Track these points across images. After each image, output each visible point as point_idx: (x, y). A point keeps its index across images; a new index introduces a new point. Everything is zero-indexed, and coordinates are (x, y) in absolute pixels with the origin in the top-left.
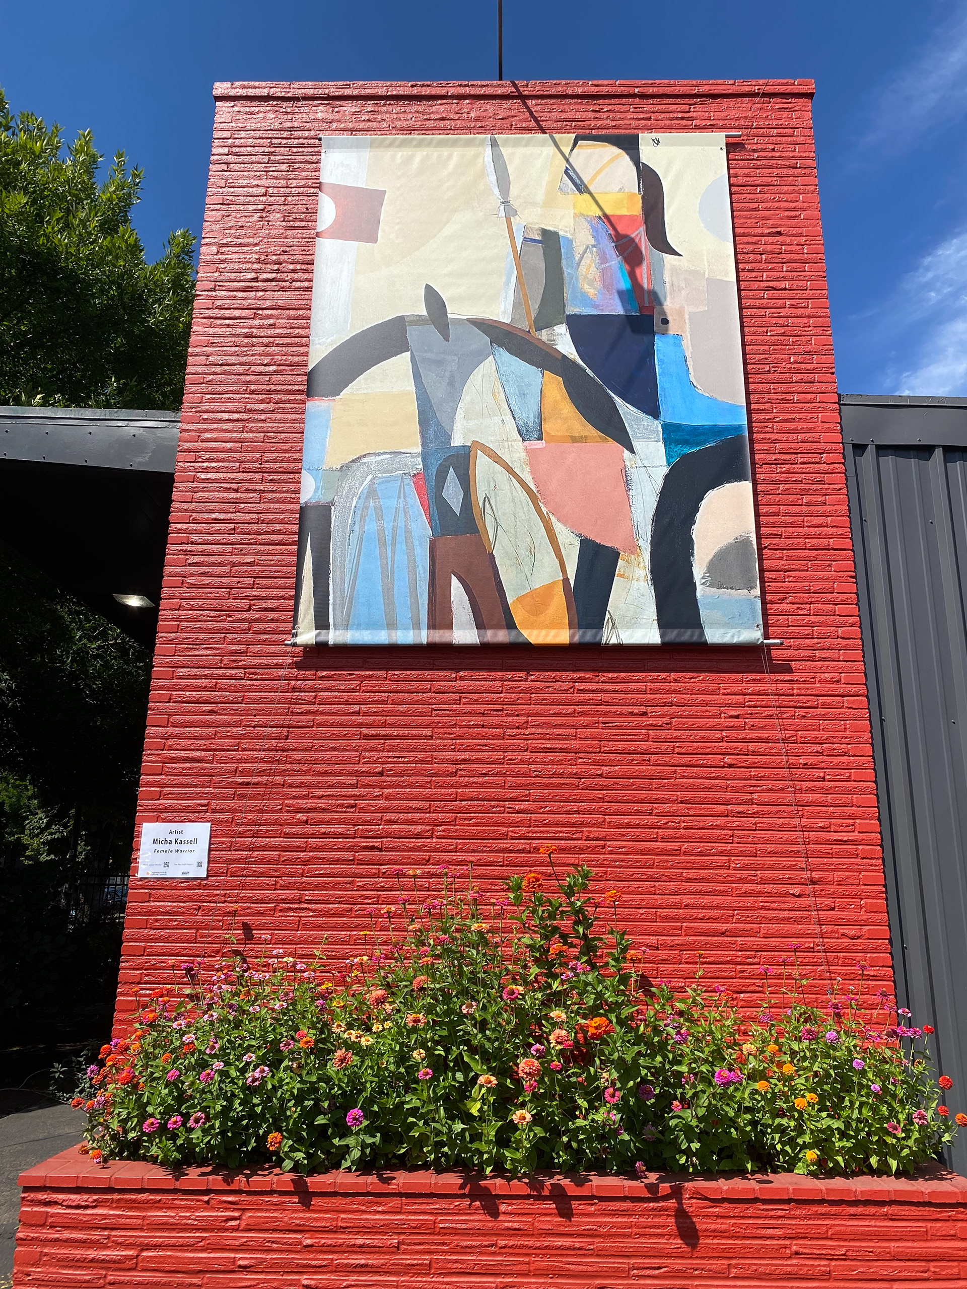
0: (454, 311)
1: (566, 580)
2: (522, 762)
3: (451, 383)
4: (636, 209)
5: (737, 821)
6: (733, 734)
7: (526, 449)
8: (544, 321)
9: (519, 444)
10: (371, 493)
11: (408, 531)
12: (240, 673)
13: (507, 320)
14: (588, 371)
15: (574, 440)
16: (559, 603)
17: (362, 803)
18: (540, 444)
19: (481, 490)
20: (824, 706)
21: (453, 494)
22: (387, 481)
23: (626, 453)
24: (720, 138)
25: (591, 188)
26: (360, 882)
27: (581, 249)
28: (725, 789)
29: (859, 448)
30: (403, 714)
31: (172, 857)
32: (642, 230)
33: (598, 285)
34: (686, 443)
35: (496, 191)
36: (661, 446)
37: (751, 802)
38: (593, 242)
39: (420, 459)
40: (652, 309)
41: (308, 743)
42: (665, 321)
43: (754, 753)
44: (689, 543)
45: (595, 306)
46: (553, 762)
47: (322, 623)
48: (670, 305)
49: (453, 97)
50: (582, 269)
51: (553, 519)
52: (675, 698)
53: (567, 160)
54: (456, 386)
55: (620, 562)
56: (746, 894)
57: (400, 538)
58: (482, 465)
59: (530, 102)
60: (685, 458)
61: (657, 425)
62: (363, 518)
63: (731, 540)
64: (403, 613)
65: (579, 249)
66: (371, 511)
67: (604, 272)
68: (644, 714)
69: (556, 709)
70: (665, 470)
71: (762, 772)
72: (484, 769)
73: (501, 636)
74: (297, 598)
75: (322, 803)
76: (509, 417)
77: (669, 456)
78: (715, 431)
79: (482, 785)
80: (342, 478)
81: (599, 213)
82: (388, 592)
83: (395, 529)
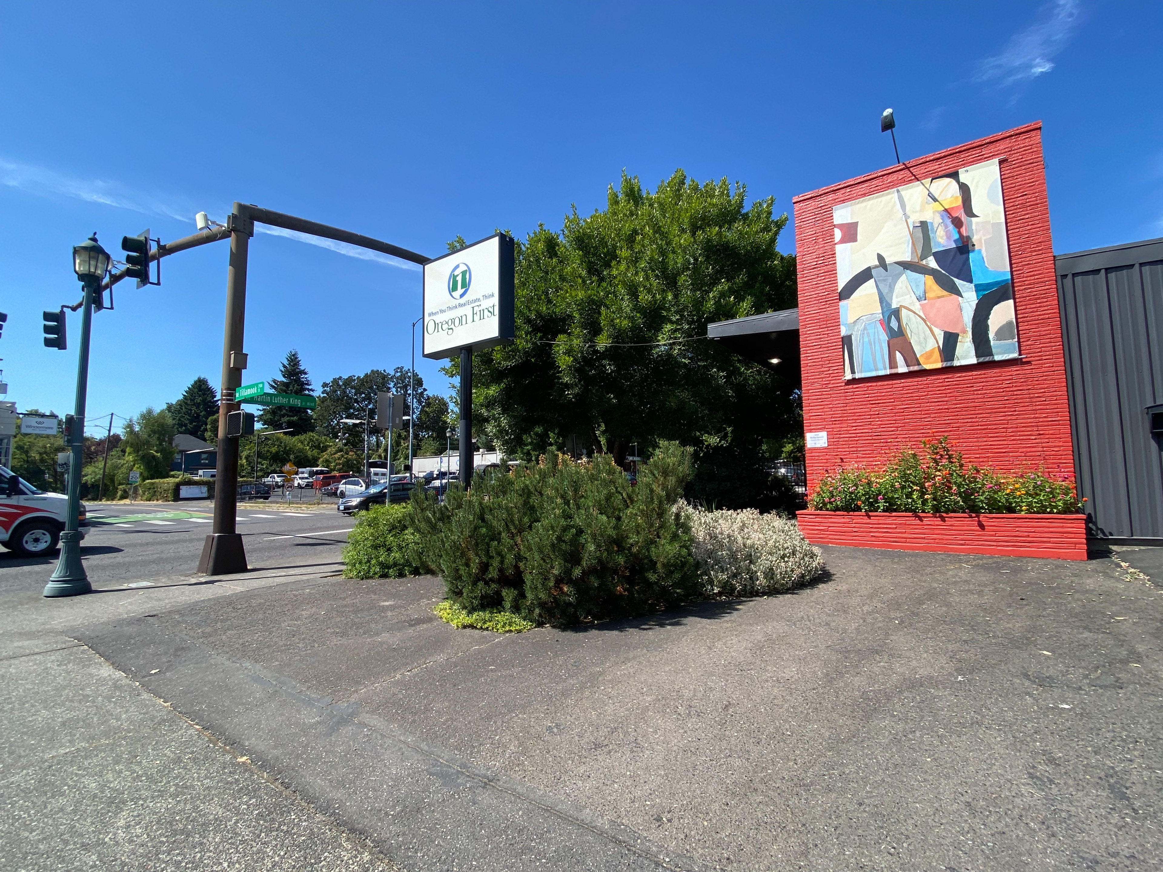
0: (889, 260)
1: (939, 347)
2: (927, 406)
3: (890, 286)
4: (960, 202)
5: (1009, 418)
6: (1008, 389)
7: (920, 305)
8: (924, 257)
9: (918, 303)
10: (865, 329)
11: (879, 339)
12: (829, 389)
13: (909, 260)
14: (943, 271)
15: (939, 297)
16: (937, 354)
17: (873, 423)
18: (926, 301)
19: (904, 321)
20: (1046, 376)
21: (894, 324)
22: (869, 324)
23: (960, 298)
24: (996, 161)
25: (939, 199)
26: (875, 445)
27: (937, 226)
28: (1005, 408)
29: (1064, 276)
30: (884, 396)
31: (817, 442)
32: (962, 211)
33: (945, 238)
34: (984, 290)
35: (901, 210)
36: (974, 293)
37: (1015, 411)
38: (941, 221)
39: (881, 315)
40: (968, 241)
41: (853, 408)
42: (974, 245)
43: (1016, 395)
44: (987, 327)
45: (944, 246)
46: (938, 405)
47: (853, 372)
48: (975, 239)
49: (880, 176)
50: (938, 233)
51: (933, 327)
52: (984, 380)
53: (928, 190)
54: (891, 288)
55: (960, 337)
56: (1013, 440)
57: (877, 342)
58: (904, 313)
59: (911, 169)
60: (984, 295)
61: (972, 285)
62: (863, 337)
63: (1005, 323)
64: (880, 365)
65: (936, 225)
66: (866, 335)
67: (946, 232)
68: (972, 387)
69: (939, 388)
70: (977, 301)
71: (1019, 401)
72: (913, 410)
73: (916, 368)
74: (844, 365)
75: (860, 424)
76: (913, 295)
77: (977, 296)
78: (997, 283)
79: (913, 415)
80: (854, 326)
81: (943, 209)
82: (874, 360)
83: (874, 339)
